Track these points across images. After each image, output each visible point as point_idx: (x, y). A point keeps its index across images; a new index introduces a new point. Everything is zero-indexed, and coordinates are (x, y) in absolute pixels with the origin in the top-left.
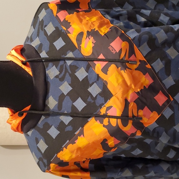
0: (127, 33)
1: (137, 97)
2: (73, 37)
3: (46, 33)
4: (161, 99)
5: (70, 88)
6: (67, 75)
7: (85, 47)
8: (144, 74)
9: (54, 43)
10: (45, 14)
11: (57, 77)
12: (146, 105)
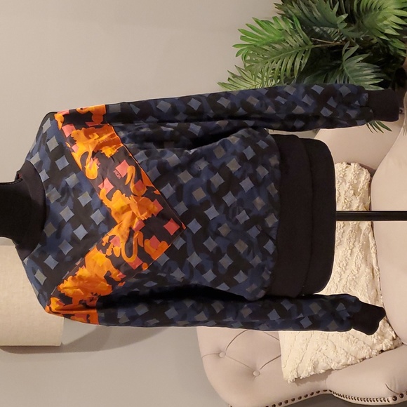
0: (135, 156)
1: (143, 225)
2: (77, 156)
3: (47, 149)
4: (171, 227)
5: (72, 214)
6: (70, 199)
7: (90, 168)
8: (152, 201)
9: (56, 162)
10: (50, 125)
11: (58, 200)
12: (154, 234)
